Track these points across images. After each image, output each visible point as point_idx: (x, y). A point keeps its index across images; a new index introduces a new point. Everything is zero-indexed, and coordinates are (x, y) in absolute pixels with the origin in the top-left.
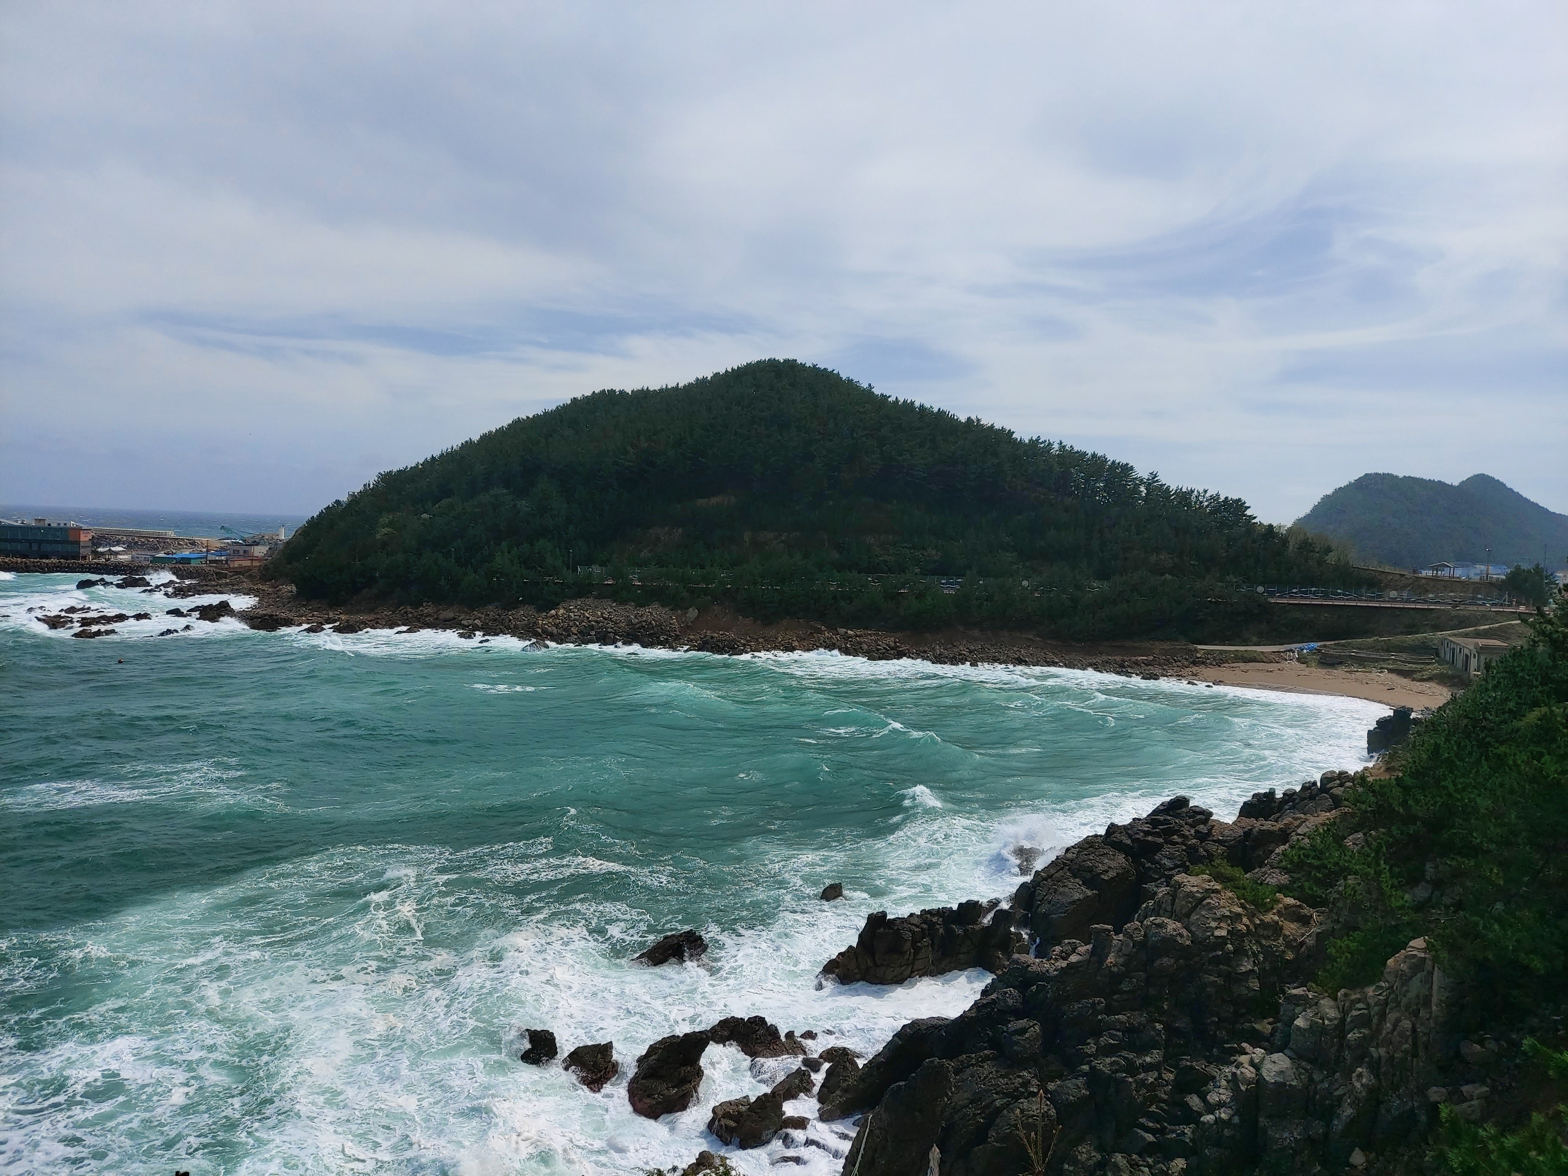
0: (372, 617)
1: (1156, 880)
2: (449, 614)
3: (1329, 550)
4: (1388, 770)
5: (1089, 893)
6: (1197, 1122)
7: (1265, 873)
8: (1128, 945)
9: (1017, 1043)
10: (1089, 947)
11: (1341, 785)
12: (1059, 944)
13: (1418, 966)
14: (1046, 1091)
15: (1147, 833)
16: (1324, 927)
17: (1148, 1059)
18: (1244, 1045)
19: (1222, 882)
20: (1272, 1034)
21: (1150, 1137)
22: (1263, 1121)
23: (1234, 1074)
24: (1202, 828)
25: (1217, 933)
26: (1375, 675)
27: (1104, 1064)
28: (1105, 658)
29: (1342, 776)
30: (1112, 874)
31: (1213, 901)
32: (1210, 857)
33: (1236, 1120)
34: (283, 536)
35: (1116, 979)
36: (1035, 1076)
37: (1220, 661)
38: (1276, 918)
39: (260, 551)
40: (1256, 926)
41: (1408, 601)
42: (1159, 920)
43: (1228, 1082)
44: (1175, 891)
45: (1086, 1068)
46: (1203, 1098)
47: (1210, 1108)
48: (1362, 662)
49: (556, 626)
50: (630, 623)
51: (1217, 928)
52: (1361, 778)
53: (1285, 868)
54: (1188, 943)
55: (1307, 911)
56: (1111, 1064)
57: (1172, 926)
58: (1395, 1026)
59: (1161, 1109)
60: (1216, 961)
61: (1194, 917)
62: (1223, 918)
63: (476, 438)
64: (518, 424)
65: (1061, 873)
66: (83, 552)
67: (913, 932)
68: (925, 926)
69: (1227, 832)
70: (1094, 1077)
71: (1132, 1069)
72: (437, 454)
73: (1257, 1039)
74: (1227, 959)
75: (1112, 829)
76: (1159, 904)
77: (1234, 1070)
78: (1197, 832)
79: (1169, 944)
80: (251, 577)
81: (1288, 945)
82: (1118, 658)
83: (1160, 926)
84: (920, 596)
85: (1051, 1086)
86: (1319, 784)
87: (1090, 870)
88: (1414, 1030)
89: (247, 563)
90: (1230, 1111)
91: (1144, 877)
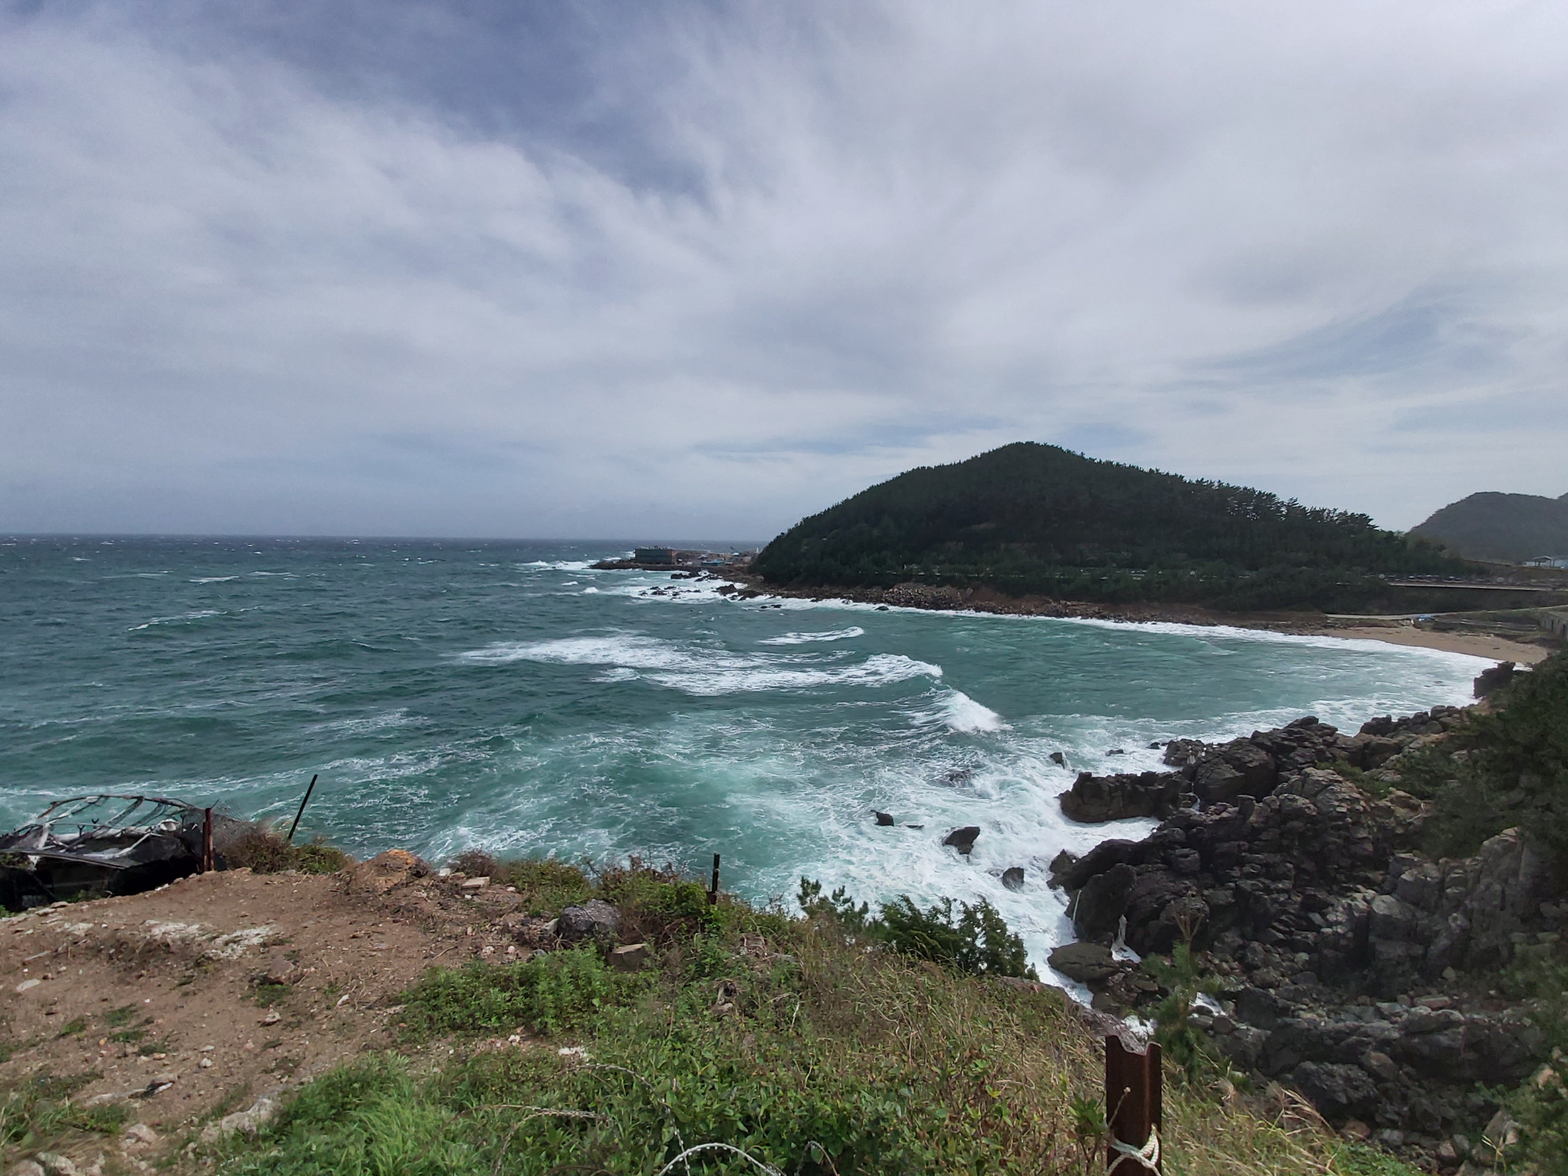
0: (798, 592)
1: (1290, 770)
2: (837, 591)
3: (1442, 548)
4: (1492, 707)
5: (1238, 774)
6: (1319, 932)
7: (1381, 773)
8: (1267, 810)
9: (1182, 863)
10: (1236, 809)
11: (1449, 716)
12: (1214, 805)
13: (1509, 848)
14: (1202, 895)
15: (1284, 739)
16: (1429, 814)
17: (1280, 886)
18: (1359, 886)
19: (1343, 776)
20: (1383, 881)
21: (1281, 936)
22: (1372, 939)
23: (1349, 905)
24: (1330, 739)
25: (1339, 809)
26: (1483, 638)
27: (1247, 885)
28: (1253, 622)
29: (1451, 710)
30: (1255, 764)
31: (1336, 788)
32: (1334, 758)
33: (1350, 935)
34: (758, 551)
35: (1255, 832)
36: (1194, 885)
37: (1347, 625)
38: (1389, 804)
39: (747, 559)
40: (1372, 808)
41: (1513, 585)
42: (1291, 797)
43: (1344, 909)
44: (1305, 778)
45: (1232, 885)
46: (1324, 916)
47: (1330, 925)
48: (1471, 629)
49: (893, 597)
50: (933, 596)
51: (1338, 806)
52: (1467, 712)
53: (1397, 770)
54: (1314, 813)
55: (1415, 801)
56: (1253, 885)
57: (1301, 801)
58: (1488, 887)
59: (1290, 919)
60: (1339, 828)
61: (1320, 797)
62: (1344, 800)
63: (850, 497)
64: (872, 488)
65: (1216, 760)
66: (673, 561)
67: (1110, 787)
68: (1118, 784)
69: (1349, 743)
70: (1237, 891)
71: (1268, 890)
72: (830, 507)
73: (1369, 884)
74: (1346, 827)
75: (1256, 734)
76: (1292, 785)
77: (1350, 902)
78: (1324, 741)
79: (1299, 813)
80: (743, 572)
81: (1399, 823)
82: (1264, 622)
83: (1294, 800)
84: (1117, 581)
85: (1206, 892)
86: (1430, 714)
87: (1238, 759)
88: (1503, 892)
89: (741, 565)
90: (1344, 928)
91: (1281, 767)
